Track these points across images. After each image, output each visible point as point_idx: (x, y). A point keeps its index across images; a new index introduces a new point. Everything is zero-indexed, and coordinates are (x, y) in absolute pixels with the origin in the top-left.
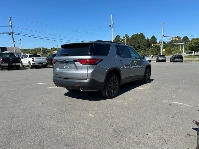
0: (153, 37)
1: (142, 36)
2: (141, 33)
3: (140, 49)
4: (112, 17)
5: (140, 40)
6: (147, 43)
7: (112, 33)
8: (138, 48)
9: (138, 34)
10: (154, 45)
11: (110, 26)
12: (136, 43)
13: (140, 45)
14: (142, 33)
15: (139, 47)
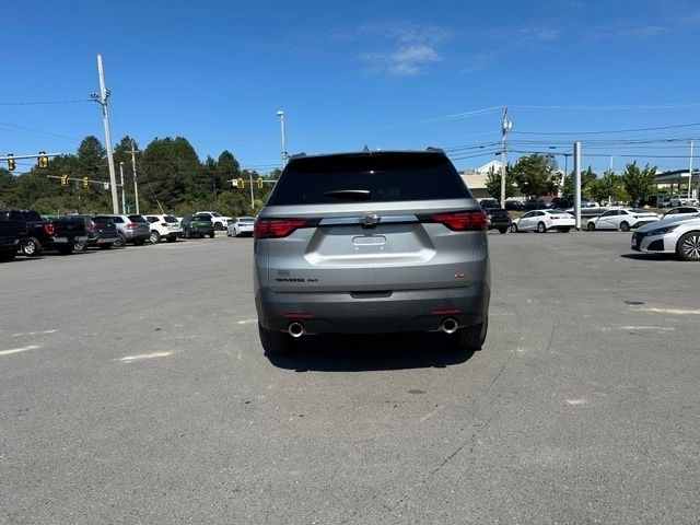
0: (227, 156)
1: (183, 149)
2: (178, 138)
3: (183, 192)
4: (100, 65)
5: (180, 162)
6: (211, 175)
7: (106, 126)
8: (177, 189)
9: (168, 139)
10: (240, 183)
11: (96, 97)
12: (168, 174)
13: (184, 182)
14: (184, 139)
15: (181, 187)
